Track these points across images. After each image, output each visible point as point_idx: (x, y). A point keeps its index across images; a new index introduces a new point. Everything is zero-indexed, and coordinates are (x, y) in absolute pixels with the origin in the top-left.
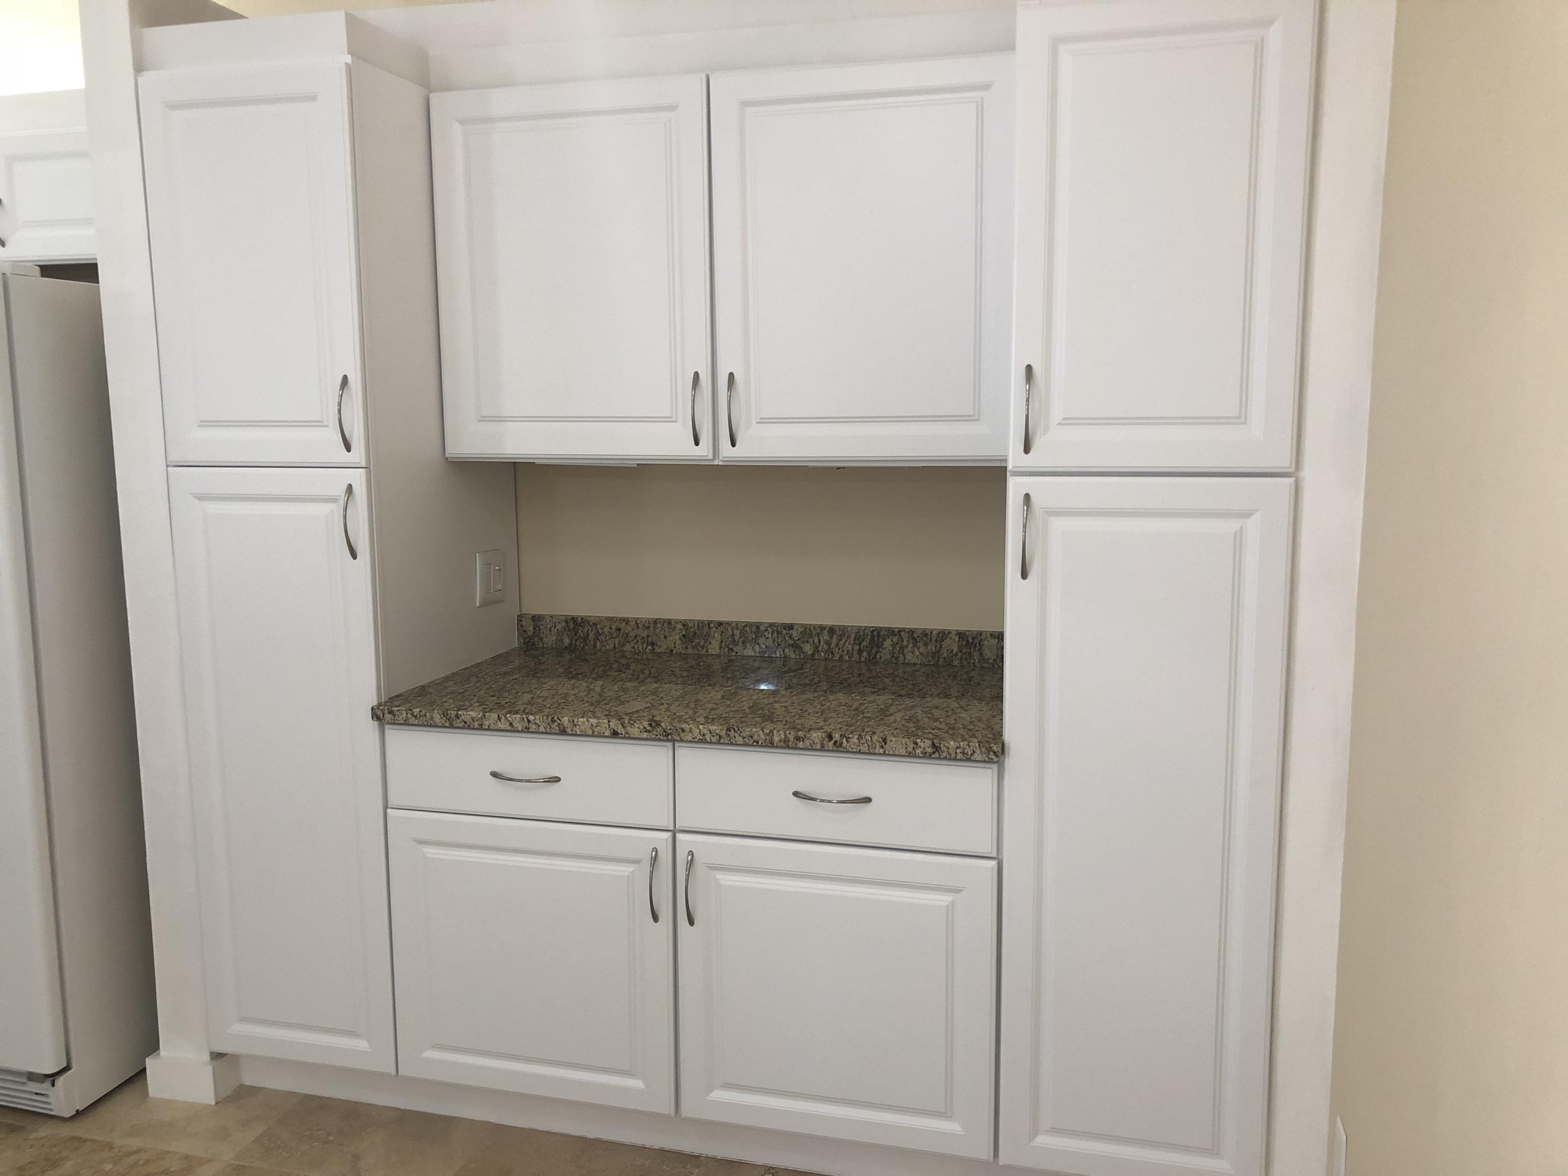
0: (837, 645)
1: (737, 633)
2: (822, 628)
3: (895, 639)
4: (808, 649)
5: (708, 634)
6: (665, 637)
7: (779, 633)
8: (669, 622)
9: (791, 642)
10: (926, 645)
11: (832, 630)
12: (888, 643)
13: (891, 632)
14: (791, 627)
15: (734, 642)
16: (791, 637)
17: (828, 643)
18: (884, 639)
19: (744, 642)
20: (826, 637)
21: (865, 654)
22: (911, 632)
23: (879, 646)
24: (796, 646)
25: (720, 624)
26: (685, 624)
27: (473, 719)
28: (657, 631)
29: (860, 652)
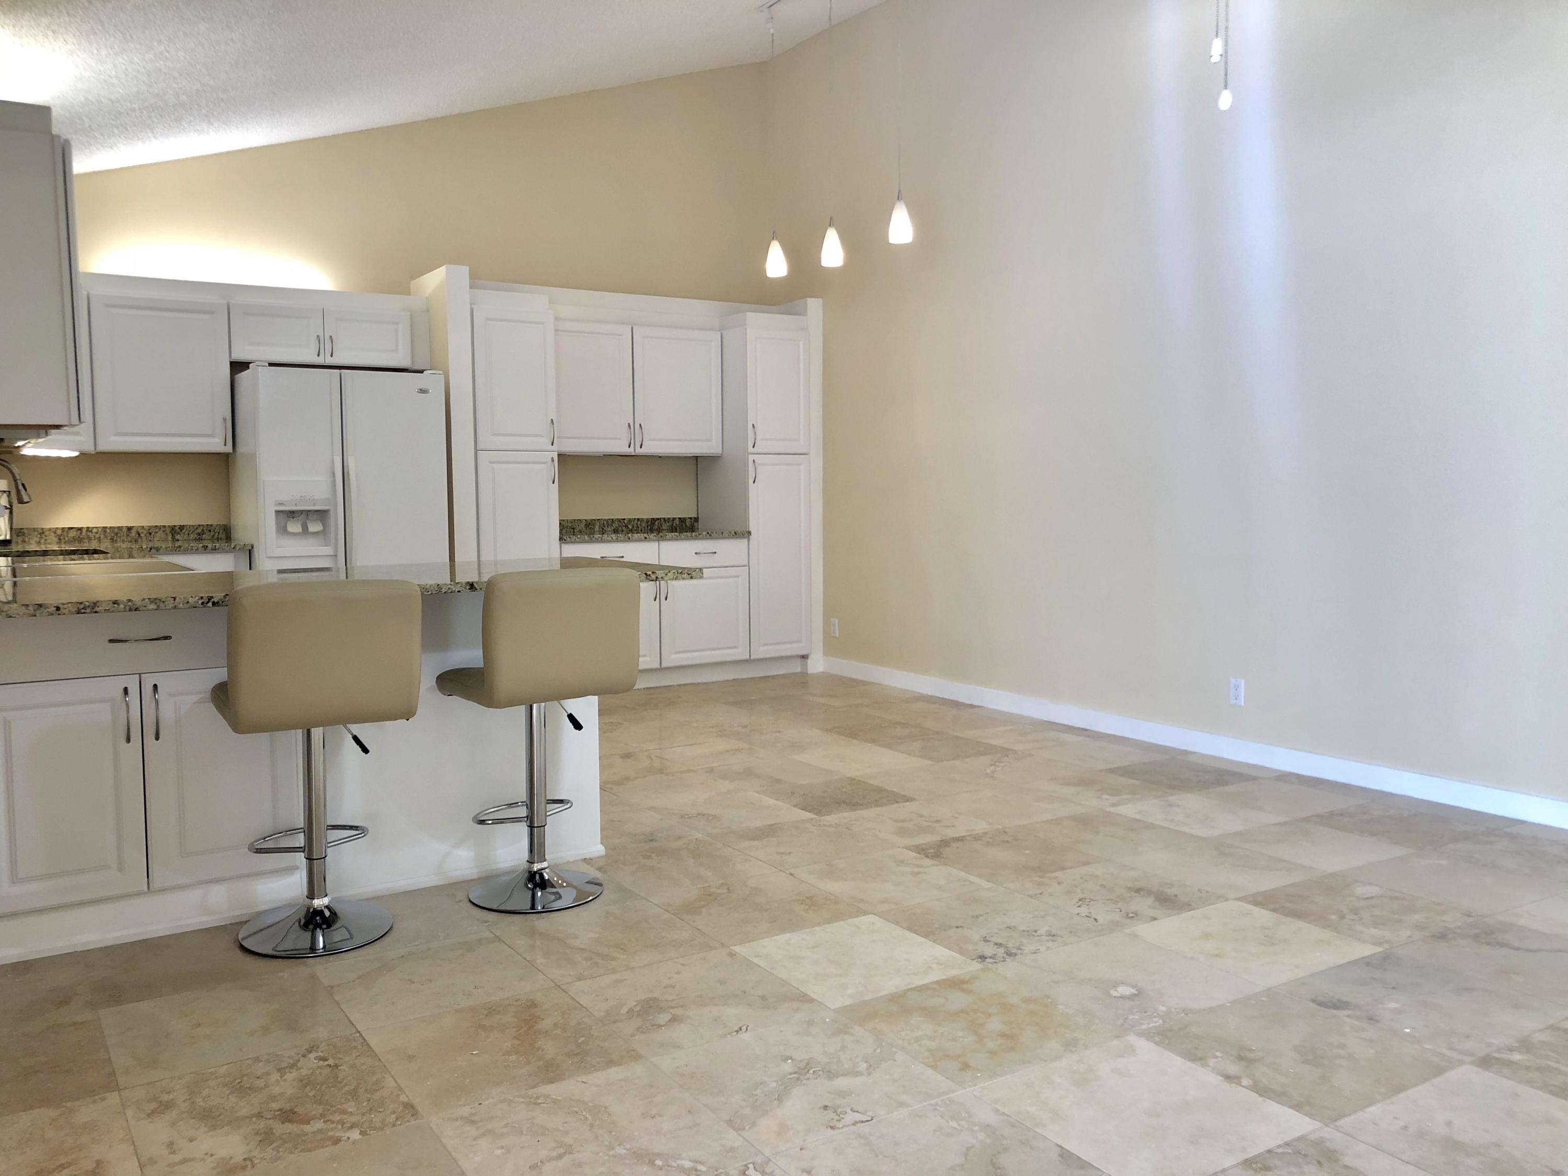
0: (640, 524)
1: (605, 523)
2: (635, 519)
3: (659, 521)
4: (630, 527)
5: (595, 523)
6: (579, 526)
7: (620, 521)
8: (580, 520)
9: (624, 525)
10: (668, 522)
11: (638, 519)
12: (657, 523)
13: (658, 519)
14: (624, 519)
15: (605, 526)
16: (624, 523)
17: (637, 524)
18: (656, 521)
19: (608, 526)
20: (636, 521)
21: (649, 527)
22: (664, 519)
23: (654, 524)
24: (626, 526)
25: (599, 520)
26: (586, 520)
27: (599, 537)
28: (576, 523)
29: (648, 526)
